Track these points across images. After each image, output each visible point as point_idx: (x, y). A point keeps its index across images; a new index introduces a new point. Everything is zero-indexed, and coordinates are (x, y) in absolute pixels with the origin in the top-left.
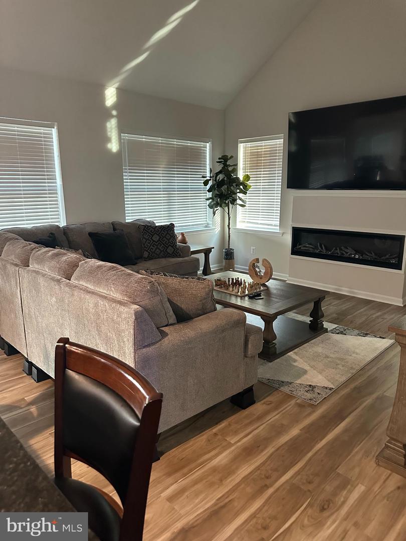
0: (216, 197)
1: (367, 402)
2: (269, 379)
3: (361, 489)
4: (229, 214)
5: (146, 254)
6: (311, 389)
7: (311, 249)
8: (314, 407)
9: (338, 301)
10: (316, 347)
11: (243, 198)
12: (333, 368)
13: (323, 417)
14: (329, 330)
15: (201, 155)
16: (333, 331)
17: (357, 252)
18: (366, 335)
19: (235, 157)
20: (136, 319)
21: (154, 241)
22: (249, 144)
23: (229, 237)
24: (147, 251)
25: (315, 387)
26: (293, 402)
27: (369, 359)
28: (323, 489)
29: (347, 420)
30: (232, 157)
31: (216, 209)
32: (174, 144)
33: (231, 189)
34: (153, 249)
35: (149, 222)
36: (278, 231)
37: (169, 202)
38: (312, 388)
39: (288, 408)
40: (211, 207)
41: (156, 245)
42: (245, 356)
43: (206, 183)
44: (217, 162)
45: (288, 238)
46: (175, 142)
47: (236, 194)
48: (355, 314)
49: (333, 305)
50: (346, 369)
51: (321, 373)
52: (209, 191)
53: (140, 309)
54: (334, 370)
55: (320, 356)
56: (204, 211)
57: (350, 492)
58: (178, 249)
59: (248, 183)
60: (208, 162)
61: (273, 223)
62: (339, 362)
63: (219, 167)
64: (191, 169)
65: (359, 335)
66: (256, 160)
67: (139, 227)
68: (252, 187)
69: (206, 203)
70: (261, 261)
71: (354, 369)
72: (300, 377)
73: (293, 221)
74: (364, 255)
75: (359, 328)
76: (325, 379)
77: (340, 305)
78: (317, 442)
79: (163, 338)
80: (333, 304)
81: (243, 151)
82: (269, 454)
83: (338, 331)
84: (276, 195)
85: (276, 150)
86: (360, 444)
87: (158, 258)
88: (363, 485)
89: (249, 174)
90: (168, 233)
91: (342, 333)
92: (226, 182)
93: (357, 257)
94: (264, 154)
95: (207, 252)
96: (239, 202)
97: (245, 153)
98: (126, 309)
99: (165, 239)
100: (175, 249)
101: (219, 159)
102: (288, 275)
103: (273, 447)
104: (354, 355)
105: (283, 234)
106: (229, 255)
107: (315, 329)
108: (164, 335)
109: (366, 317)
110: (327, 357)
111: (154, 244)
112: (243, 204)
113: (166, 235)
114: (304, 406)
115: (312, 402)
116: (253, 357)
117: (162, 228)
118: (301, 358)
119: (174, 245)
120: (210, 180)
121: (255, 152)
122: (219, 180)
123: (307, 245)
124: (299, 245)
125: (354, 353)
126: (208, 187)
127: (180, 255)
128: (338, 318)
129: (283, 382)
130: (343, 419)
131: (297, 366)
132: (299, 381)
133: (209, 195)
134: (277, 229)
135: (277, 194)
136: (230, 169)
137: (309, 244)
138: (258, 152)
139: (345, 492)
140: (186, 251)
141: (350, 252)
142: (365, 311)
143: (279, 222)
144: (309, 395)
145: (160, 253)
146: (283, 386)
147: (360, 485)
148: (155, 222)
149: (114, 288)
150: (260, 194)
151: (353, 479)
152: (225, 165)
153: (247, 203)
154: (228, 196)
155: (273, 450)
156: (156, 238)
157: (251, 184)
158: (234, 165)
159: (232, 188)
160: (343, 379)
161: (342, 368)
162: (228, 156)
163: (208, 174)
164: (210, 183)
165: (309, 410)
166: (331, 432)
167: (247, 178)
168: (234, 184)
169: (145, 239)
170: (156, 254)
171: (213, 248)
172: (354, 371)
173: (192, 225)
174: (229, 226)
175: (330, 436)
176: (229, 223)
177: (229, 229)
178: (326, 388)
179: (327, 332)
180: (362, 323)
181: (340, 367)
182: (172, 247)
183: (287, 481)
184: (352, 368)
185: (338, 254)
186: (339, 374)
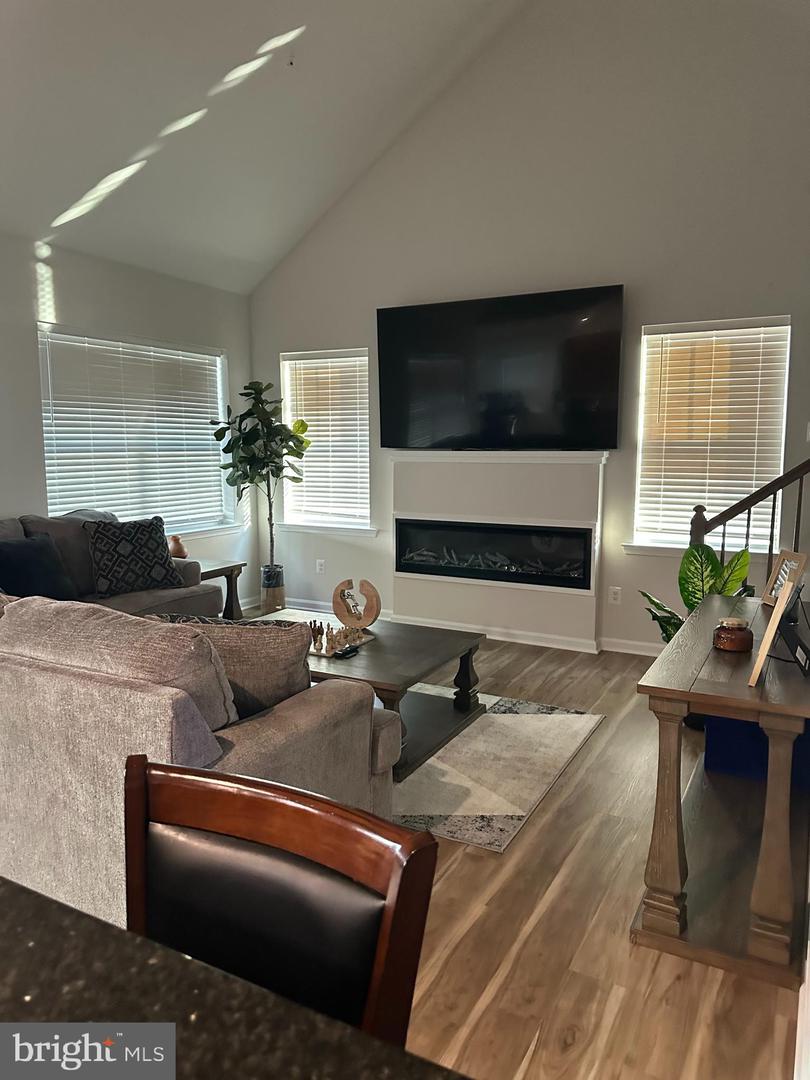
0: (240, 462)
1: (587, 832)
2: (404, 816)
3: (618, 993)
4: (269, 495)
5: (103, 585)
6: (485, 823)
7: (432, 560)
8: (499, 856)
9: (490, 653)
10: (472, 742)
11: (296, 465)
12: (514, 779)
13: (519, 873)
14: (487, 707)
15: (206, 380)
16: (495, 709)
17: (513, 561)
18: (552, 710)
19: (274, 386)
20: (176, 716)
21: (120, 555)
22: (301, 364)
23: (272, 541)
24: (105, 577)
25: (492, 819)
26: (459, 853)
27: (568, 754)
28: (556, 1007)
29: (563, 872)
30: (269, 386)
31: (242, 486)
32: (150, 357)
33: (271, 447)
34: (119, 572)
35: (104, 515)
36: (368, 528)
37: (143, 474)
38: (486, 821)
39: (454, 866)
40: (231, 481)
41: (126, 563)
42: (373, 773)
43: (219, 435)
44: (241, 394)
45: (389, 542)
46: (153, 352)
47: (282, 456)
48: (523, 674)
49: (481, 662)
50: (537, 778)
51: (495, 791)
52: (226, 451)
53: (182, 694)
54: (515, 782)
55: (485, 758)
56: (215, 491)
57: (603, 1002)
58: (174, 570)
59: (303, 435)
60: (220, 395)
61: (357, 512)
62: (520, 765)
63: (243, 405)
64: (185, 406)
65: (539, 711)
66: (316, 393)
67: (85, 525)
68: (312, 444)
69: (220, 476)
70: (356, 584)
71: (549, 775)
72: (460, 803)
73: (395, 508)
74: (525, 567)
75: (536, 698)
76: (505, 801)
77: (494, 660)
78: (522, 923)
79: (225, 753)
80: (482, 658)
81: (290, 374)
82: (440, 963)
83: (503, 708)
84: (359, 459)
85: (355, 377)
86: (595, 912)
87: (132, 591)
88: (622, 986)
89: (304, 418)
90: (150, 537)
91: (510, 711)
92: (261, 433)
93: (514, 569)
94: (333, 383)
95: (231, 574)
96: (288, 472)
97: (294, 379)
98: (149, 698)
99: (146, 550)
100: (168, 571)
101: (245, 388)
102: (392, 612)
103: (446, 947)
104: (542, 749)
105: (378, 532)
106: (273, 578)
107: (465, 708)
108: (226, 746)
109: (544, 678)
110: (497, 758)
111: (123, 561)
112: (297, 476)
113: (147, 541)
114: (482, 857)
115: (494, 848)
116: (385, 773)
117: (138, 526)
118: (453, 767)
119: (164, 562)
120: (228, 429)
121: (312, 379)
122: (245, 429)
123: (425, 553)
124: (410, 552)
125: (540, 746)
126: (224, 443)
127: (180, 583)
128: (497, 685)
129: (432, 818)
130: (555, 872)
131: (450, 784)
132: (460, 812)
133: (228, 458)
134: (366, 524)
135: (361, 457)
136: (268, 408)
137: (427, 550)
138: (317, 379)
139: (594, 1006)
140: (191, 573)
141: (500, 561)
142: (537, 667)
143: (368, 511)
144: (484, 837)
145: (136, 580)
146: (433, 825)
147: (615, 987)
148: (116, 514)
149: (109, 654)
150: (328, 457)
151: (602, 977)
152: (258, 400)
153: (305, 474)
154: (266, 460)
155: (448, 952)
156: (125, 548)
157: (310, 439)
158: (276, 402)
159: (273, 444)
160: (535, 797)
161: (527, 776)
162: (261, 383)
163: (222, 417)
164: (228, 436)
165: (492, 864)
166: (541, 898)
167: (303, 426)
168: (278, 439)
169: (100, 550)
170: (127, 583)
171: (245, 565)
172: (551, 779)
173: (194, 520)
174: (270, 519)
175: (541, 908)
176: (271, 514)
177: (271, 525)
178: (512, 817)
179: (486, 712)
180: (539, 690)
181: (524, 774)
182: (163, 565)
183: (488, 1008)
184: (544, 774)
185: (480, 566)
186: (526, 787)
